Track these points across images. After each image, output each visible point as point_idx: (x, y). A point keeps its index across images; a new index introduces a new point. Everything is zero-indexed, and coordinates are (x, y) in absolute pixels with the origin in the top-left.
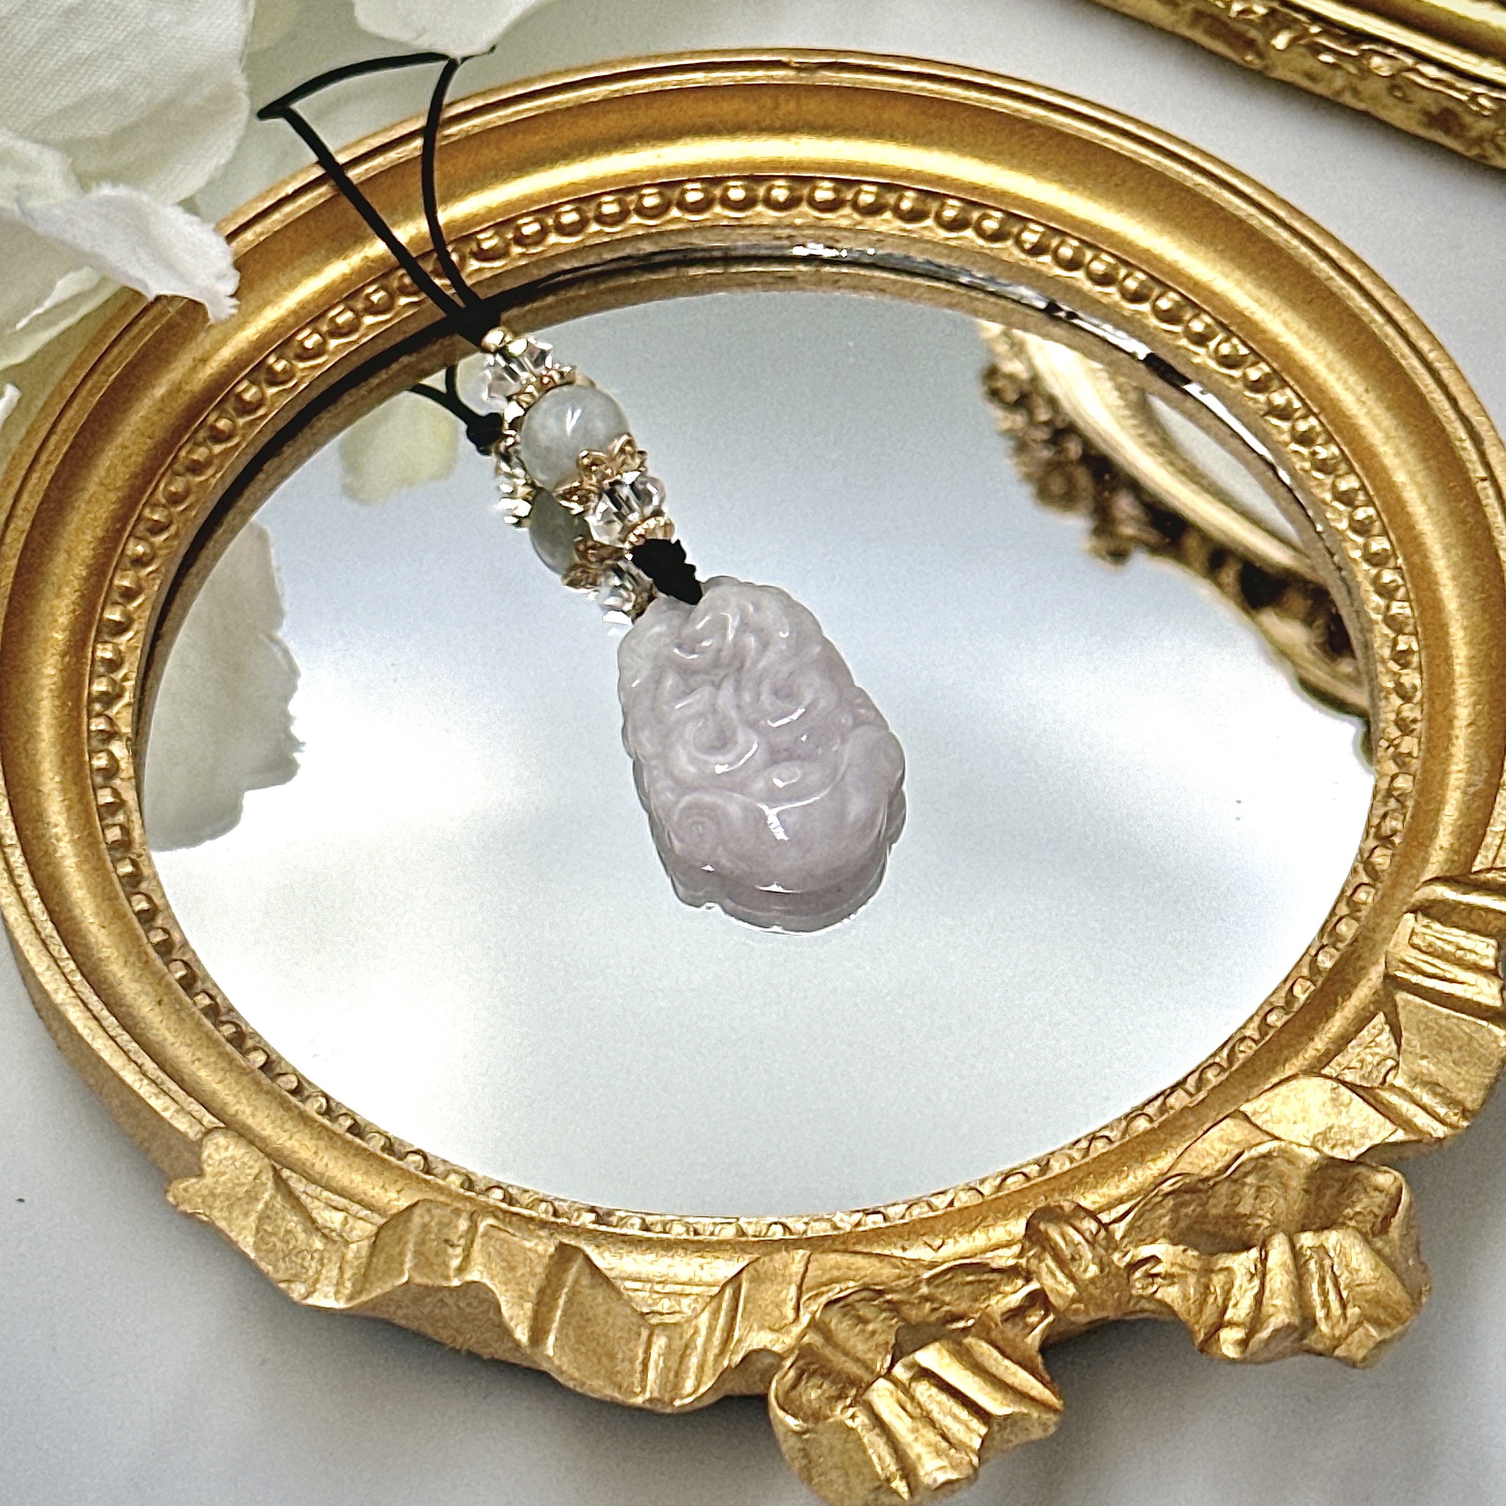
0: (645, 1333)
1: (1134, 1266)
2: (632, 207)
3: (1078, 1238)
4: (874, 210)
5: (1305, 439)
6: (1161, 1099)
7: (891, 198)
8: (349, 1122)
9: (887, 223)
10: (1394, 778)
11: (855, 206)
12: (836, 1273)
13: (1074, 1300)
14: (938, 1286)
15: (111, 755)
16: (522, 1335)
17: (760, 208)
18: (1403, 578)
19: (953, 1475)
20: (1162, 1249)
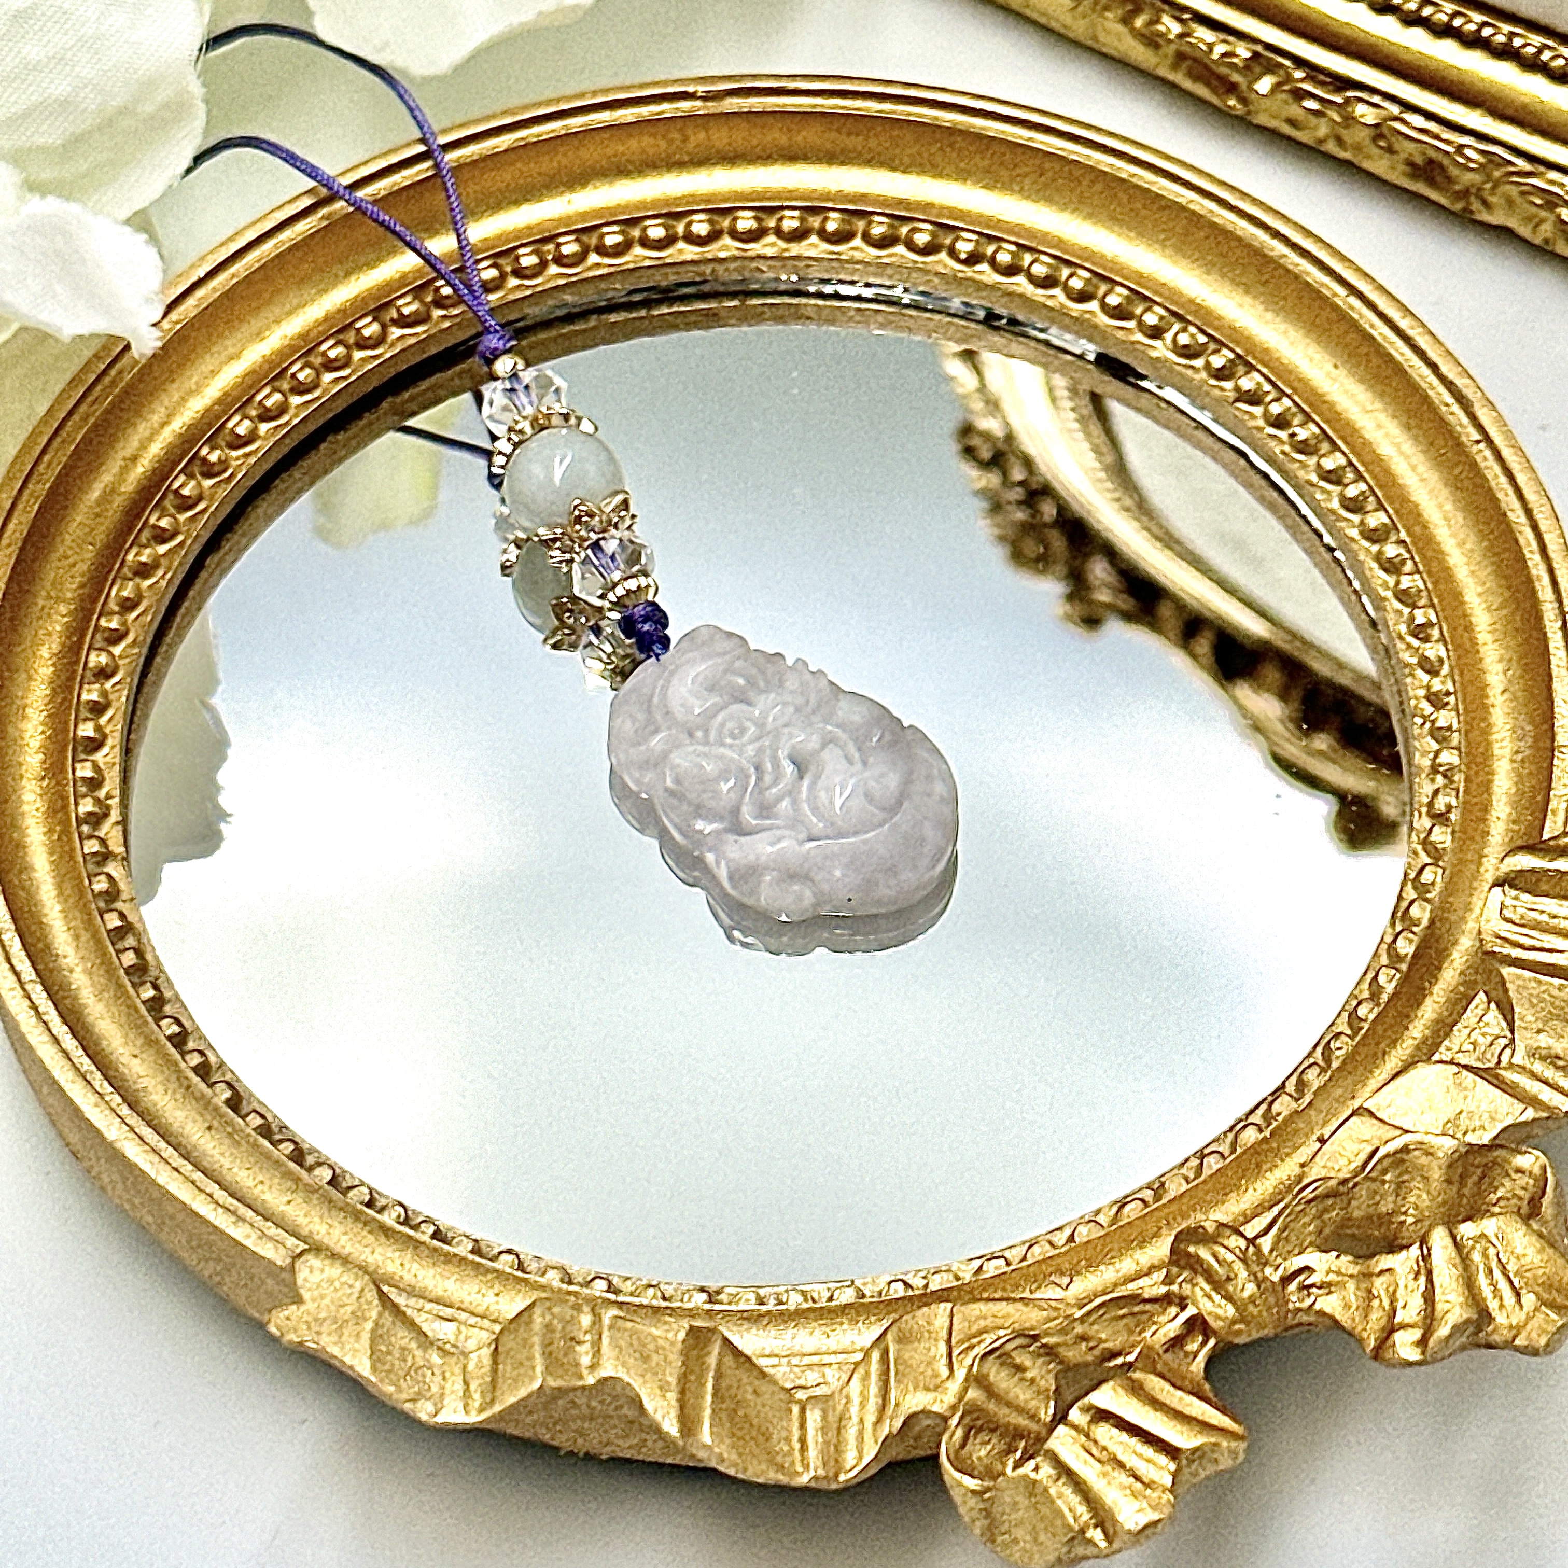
1: (1287, 1280)
3: (1230, 1257)
4: (798, 235)
5: (1280, 422)
6: (1264, 1107)
7: (815, 222)
8: (432, 1229)
9: (813, 247)
10: (1437, 754)
11: (778, 232)
12: (982, 1323)
13: (1234, 1322)
14: (1092, 1324)
15: (109, 876)
16: (671, 1427)
18: (1409, 551)
19: (1156, 1516)
20: (1311, 1258)
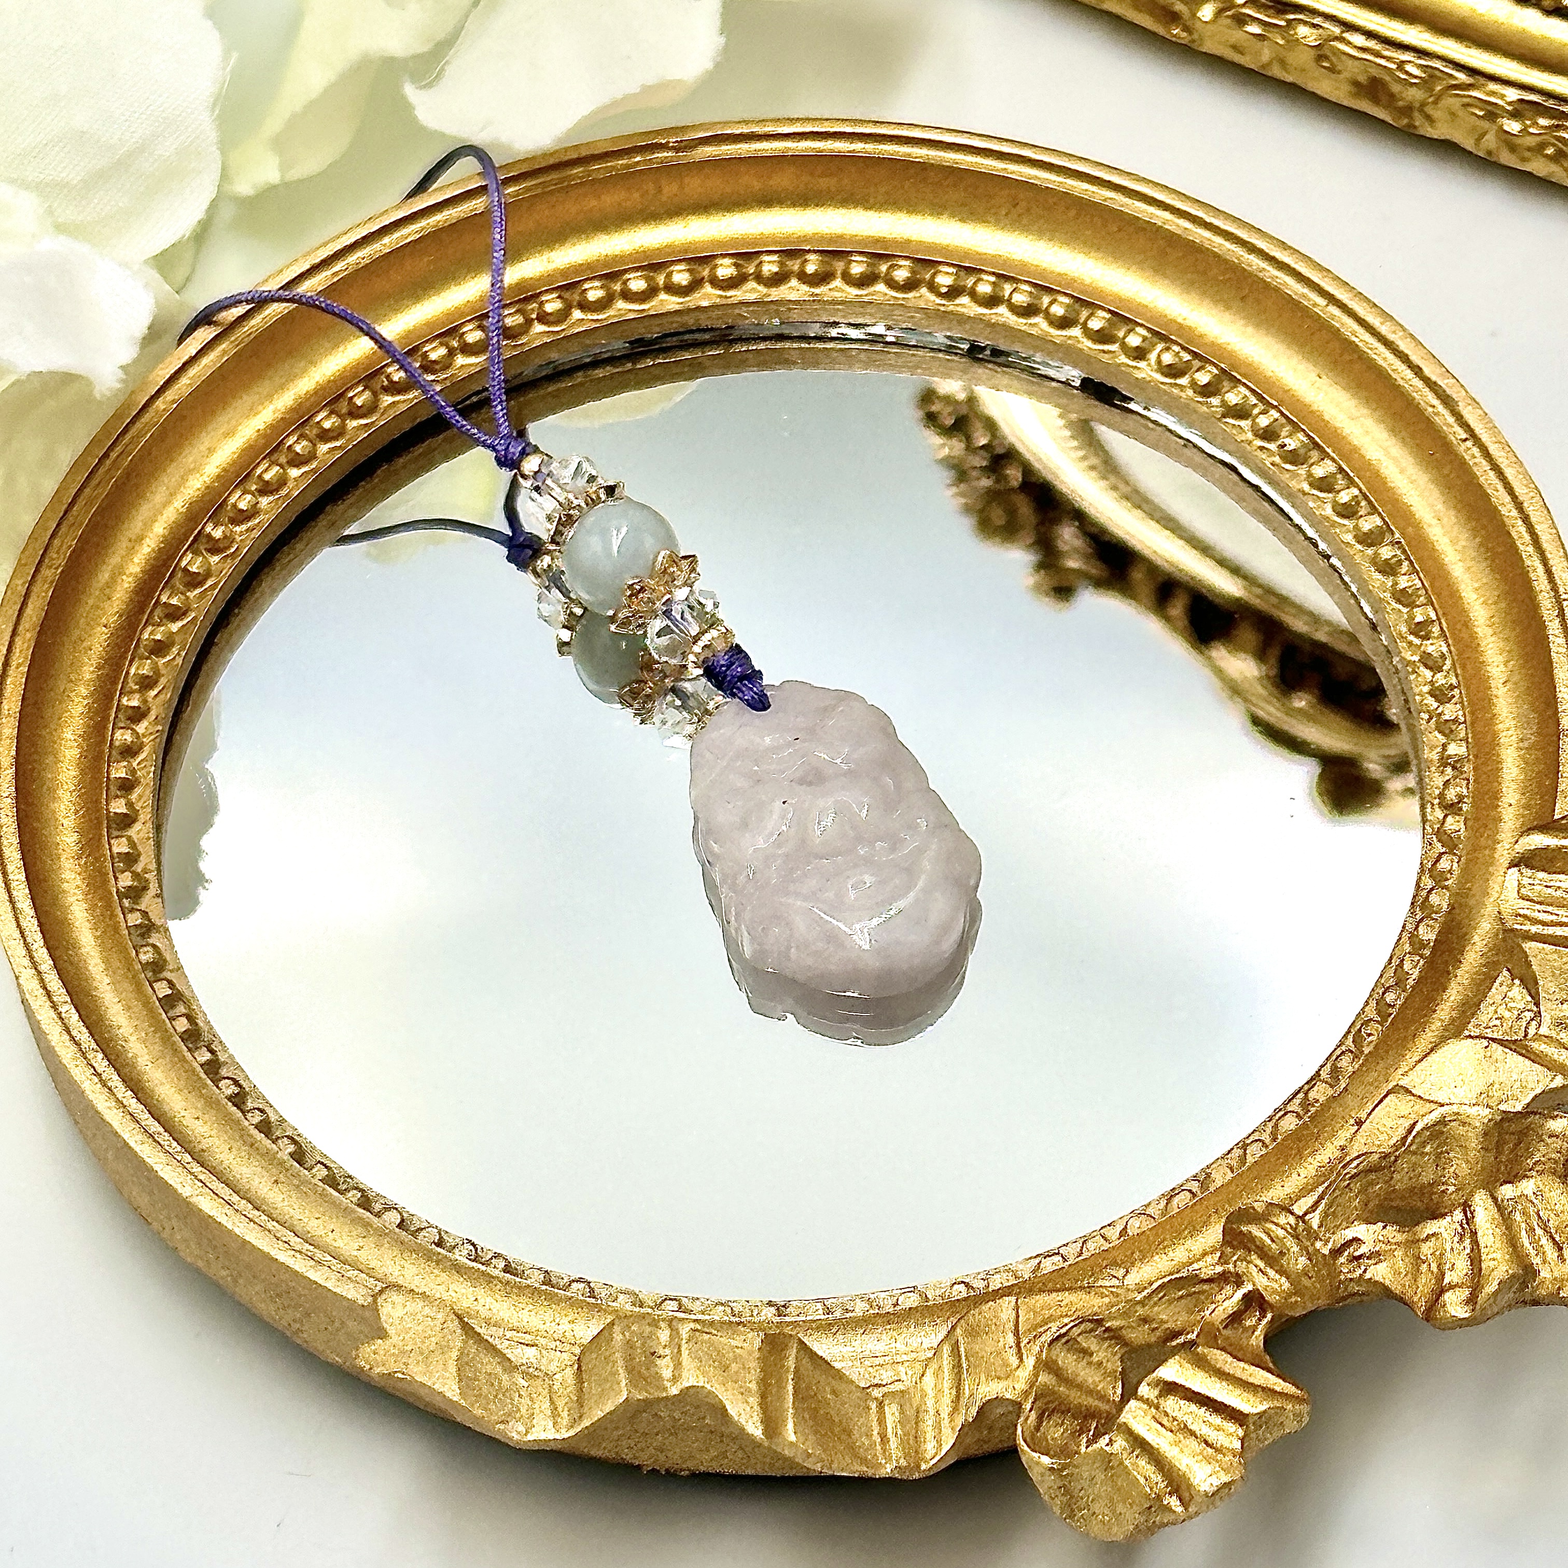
0: (873, 1405)
1: (1337, 1252)
2: (534, 316)
3: (1281, 1233)
4: (778, 279)
5: (1268, 434)
7: (794, 265)
10: (1444, 746)
13: (1290, 1295)
14: (1153, 1306)
16: (755, 1429)
17: (663, 296)
18: (1404, 552)
20: (1359, 1230)
